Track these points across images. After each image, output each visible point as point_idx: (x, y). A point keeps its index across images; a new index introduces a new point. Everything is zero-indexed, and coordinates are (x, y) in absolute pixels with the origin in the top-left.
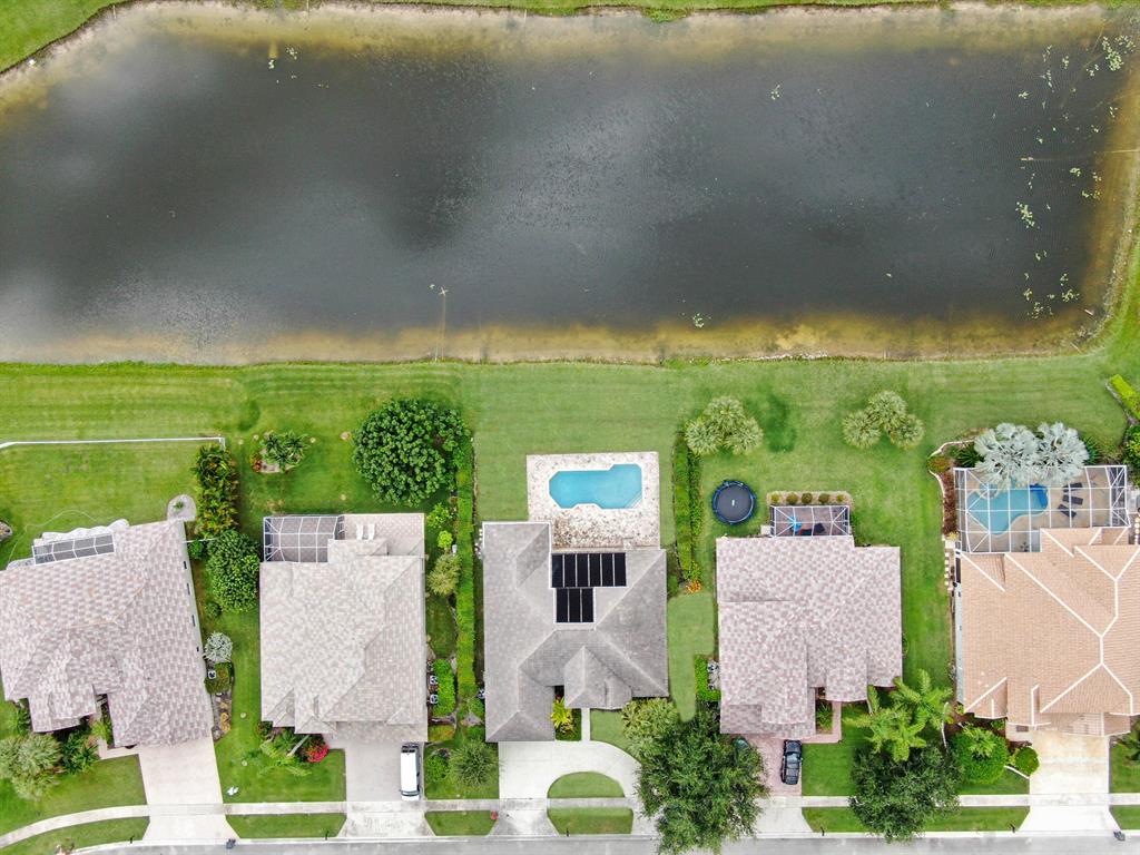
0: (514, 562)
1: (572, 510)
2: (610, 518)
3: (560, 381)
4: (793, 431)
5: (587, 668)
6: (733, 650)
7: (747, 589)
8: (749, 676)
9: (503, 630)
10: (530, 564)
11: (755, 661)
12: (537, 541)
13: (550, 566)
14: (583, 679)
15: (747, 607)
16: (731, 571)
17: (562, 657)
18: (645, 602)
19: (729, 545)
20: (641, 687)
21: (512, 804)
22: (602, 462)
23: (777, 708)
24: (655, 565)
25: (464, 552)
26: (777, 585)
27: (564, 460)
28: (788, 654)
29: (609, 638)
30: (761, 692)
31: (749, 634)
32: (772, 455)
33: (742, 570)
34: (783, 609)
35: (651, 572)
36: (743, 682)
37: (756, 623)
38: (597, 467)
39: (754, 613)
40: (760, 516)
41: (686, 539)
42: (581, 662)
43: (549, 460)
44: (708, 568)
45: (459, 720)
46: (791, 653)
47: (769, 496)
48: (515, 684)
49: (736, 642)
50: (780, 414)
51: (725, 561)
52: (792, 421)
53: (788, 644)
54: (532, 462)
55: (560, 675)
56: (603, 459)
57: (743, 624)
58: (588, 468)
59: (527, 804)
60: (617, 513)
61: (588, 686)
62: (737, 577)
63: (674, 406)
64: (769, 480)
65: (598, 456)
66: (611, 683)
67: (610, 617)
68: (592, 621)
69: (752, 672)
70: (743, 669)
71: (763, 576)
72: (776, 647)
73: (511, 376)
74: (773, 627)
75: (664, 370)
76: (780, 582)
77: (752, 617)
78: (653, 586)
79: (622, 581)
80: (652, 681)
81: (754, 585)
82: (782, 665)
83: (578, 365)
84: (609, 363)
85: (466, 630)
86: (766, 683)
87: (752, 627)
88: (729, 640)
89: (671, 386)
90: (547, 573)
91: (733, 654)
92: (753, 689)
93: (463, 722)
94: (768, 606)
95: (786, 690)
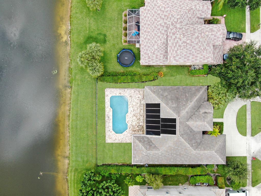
0: (149, 152)
1: (128, 125)
2: (132, 109)
3: (77, 128)
4: (98, 34)
5: (196, 121)
6: (189, 57)
7: (162, 51)
8: (201, 49)
9: (178, 157)
10: (150, 145)
11: (195, 46)
12: (140, 141)
13: (151, 136)
14: (201, 123)
15: (170, 51)
16: (154, 58)
17: (191, 132)
18: (167, 95)
19: (143, 59)
20: (203, 98)
21: (249, 151)
22: (109, 112)
23: (215, 38)
24: (151, 91)
25: (145, 171)
26: (161, 38)
27: (108, 127)
28: (191, 32)
29: (183, 111)
30: (208, 44)
31: (183, 49)
32: (108, 42)
33: (154, 54)
34: (171, 35)
35: (154, 92)
36: (204, 52)
37: (178, 46)
38: (111, 114)
39: (173, 47)
40: (132, 48)
41: (141, 77)
42: (193, 124)
43: (107, 134)
44: (153, 69)
45: (214, 173)
46: (191, 31)
47: (124, 44)
48: (202, 152)
49: (185, 55)
50: (92, 39)
51: (150, 61)
52: (94, 35)
53: (187, 32)
54: (108, 141)
55: (198, 132)
56: (108, 111)
57: (178, 52)
58: (111, 117)
59: (249, 145)
60: (130, 106)
61: (204, 121)
62: (157, 55)
63: (87, 82)
64: (118, 44)
65: (106, 113)
66: (202, 111)
67: (174, 111)
68: (175, 119)
69: (199, 48)
70: (198, 52)
71: (157, 44)
72: (189, 37)
73: (74, 148)
74: (179, 39)
75: (73, 86)
76: (159, 37)
77: (174, 47)
78: (160, 91)
79: (158, 105)
80: (201, 93)
81: (161, 48)
82: (196, 35)
83: (71, 121)
84: (70, 108)
85: (178, 171)
86: (204, 42)
87: (179, 48)
88: (185, 58)
89: (79, 83)
90: (154, 138)
91: (191, 57)
92: (207, 48)
93: (215, 171)
94: (170, 41)
95: (207, 33)
